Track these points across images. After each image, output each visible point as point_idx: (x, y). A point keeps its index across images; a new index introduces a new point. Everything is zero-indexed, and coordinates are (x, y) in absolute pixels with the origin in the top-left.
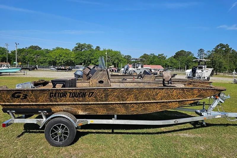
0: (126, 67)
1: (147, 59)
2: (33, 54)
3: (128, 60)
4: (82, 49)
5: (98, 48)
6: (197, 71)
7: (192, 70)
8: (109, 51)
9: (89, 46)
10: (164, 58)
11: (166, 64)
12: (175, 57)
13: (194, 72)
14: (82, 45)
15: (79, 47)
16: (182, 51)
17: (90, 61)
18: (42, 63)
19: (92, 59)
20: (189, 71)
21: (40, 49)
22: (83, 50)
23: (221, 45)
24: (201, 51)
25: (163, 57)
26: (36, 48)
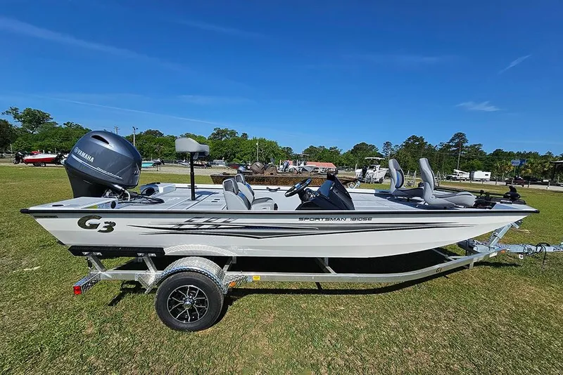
0: (285, 164)
1: (314, 154)
2: (153, 143)
3: (287, 154)
4: (222, 136)
5: (245, 135)
6: (368, 171)
7: (363, 170)
8: (262, 141)
9: (233, 133)
10: (338, 153)
11: (340, 162)
12: (352, 152)
13: (364, 172)
14: (223, 131)
15: (218, 134)
16: (363, 144)
17: (234, 155)
18: (167, 156)
19: (237, 152)
20: (359, 171)
21: (161, 135)
22: (223, 139)
23: (414, 137)
24: (388, 144)
25: (337, 151)
26: (156, 133)
